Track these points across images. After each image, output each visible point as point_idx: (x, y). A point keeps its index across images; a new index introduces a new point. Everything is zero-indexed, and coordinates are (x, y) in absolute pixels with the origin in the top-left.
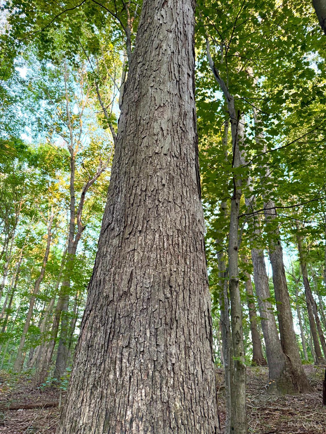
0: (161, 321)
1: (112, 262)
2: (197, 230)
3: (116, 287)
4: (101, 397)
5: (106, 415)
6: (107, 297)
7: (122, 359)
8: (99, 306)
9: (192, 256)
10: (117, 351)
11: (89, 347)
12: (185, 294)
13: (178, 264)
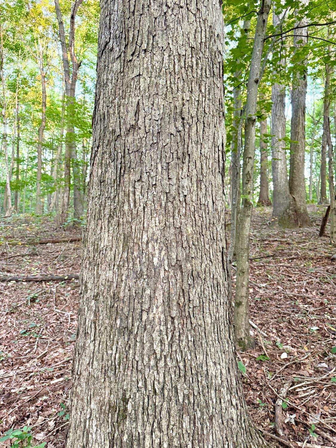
0: (173, 156)
1: (115, 92)
2: (215, 48)
3: (122, 121)
4: (118, 225)
5: (124, 239)
6: (114, 131)
7: (135, 192)
8: (106, 142)
9: (208, 82)
10: (129, 185)
11: (101, 183)
12: (198, 127)
13: (191, 92)
